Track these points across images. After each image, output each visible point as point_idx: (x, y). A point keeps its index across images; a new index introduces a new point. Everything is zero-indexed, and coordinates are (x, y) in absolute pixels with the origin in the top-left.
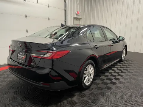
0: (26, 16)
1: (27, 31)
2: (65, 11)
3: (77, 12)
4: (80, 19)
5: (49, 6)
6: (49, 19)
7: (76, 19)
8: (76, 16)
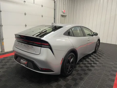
0: (25, 14)
1: (26, 26)
2: (55, 10)
3: (63, 11)
4: (65, 16)
5: (42, 6)
6: (42, 16)
7: (62, 16)
8: (62, 14)
